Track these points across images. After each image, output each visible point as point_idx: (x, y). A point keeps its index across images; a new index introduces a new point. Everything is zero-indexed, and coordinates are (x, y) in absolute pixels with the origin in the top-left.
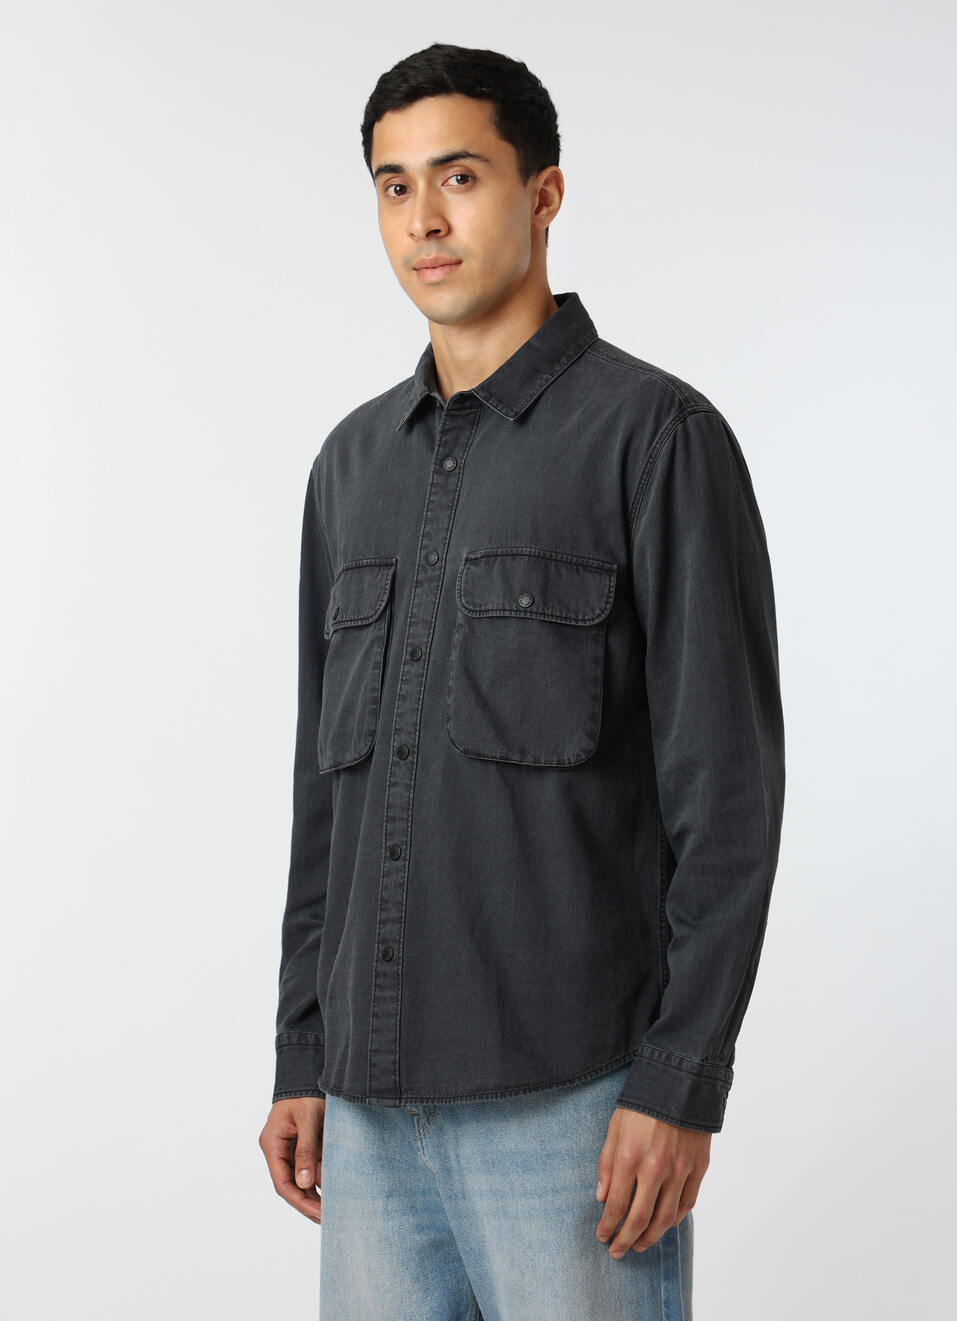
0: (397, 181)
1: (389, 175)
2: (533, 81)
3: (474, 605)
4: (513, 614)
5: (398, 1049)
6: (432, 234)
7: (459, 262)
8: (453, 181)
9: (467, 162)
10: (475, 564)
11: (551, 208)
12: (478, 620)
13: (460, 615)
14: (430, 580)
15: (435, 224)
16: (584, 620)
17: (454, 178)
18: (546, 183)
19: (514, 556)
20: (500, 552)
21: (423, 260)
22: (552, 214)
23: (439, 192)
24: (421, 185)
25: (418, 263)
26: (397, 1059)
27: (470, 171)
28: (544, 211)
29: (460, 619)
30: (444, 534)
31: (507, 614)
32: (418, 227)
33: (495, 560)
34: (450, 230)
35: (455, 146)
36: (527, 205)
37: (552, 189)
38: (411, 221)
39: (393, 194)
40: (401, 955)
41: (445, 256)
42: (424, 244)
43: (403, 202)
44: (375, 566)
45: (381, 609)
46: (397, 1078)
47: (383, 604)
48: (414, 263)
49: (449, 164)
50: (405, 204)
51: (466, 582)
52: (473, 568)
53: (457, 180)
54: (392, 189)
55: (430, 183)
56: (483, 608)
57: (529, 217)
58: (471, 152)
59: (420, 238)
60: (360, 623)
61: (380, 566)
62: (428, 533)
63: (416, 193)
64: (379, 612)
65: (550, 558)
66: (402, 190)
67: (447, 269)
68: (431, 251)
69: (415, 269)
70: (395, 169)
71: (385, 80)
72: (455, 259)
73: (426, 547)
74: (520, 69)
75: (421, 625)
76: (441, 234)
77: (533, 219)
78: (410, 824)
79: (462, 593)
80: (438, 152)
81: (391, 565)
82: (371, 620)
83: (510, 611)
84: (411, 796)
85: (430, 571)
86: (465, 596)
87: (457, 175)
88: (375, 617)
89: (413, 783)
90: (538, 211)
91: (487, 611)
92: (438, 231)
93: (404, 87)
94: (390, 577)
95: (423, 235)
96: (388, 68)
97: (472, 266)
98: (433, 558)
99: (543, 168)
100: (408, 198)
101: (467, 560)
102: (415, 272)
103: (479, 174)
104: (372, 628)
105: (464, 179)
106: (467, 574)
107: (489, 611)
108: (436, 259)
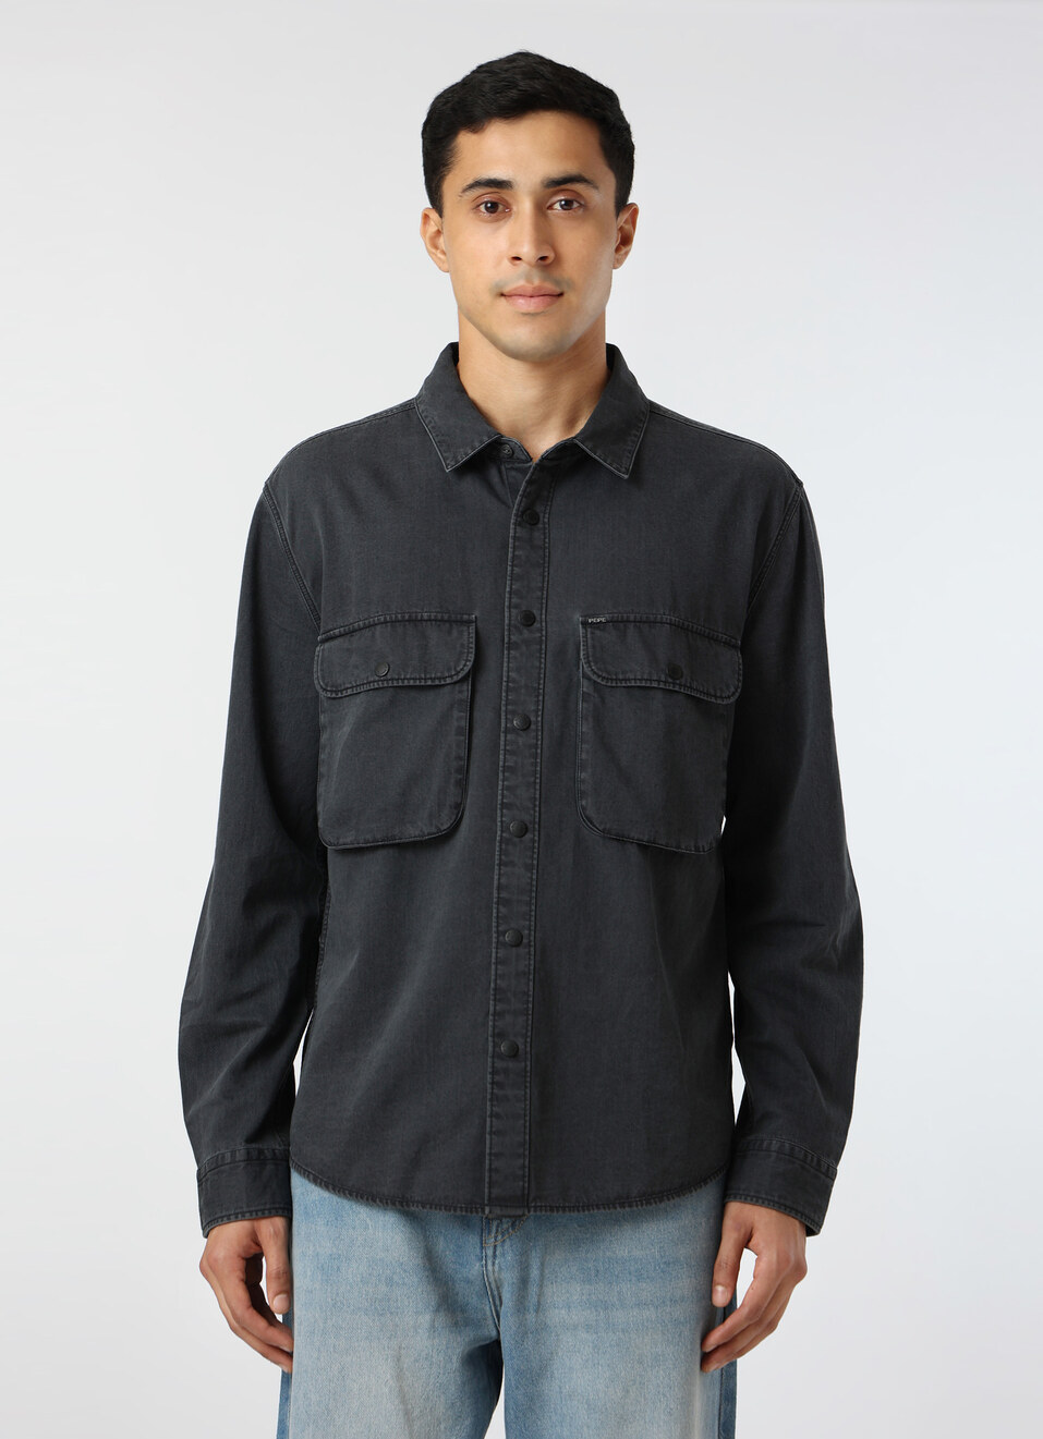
0: (492, 197)
3: (609, 673)
4: (661, 685)
5: (527, 1153)
6: (541, 261)
7: (562, 294)
8: (557, 206)
9: (579, 187)
10: (599, 628)
12: (611, 689)
13: (586, 683)
14: (528, 642)
15: (545, 250)
16: (722, 697)
17: (559, 203)
18: (626, 221)
20: (632, 618)
23: (547, 217)
24: (524, 206)
25: (515, 289)
26: (527, 1163)
27: (577, 197)
28: (622, 251)
29: (586, 687)
30: (538, 593)
31: (655, 684)
32: (526, 252)
33: (627, 626)
34: (558, 259)
39: (484, 212)
40: (528, 1049)
41: (550, 286)
43: (498, 220)
44: (443, 621)
45: (466, 669)
46: (526, 1185)
47: (469, 664)
48: (506, 290)
50: (501, 224)
51: (594, 647)
52: (598, 632)
53: (561, 206)
54: (482, 207)
56: (621, 677)
58: (579, 175)
59: (528, 263)
61: (451, 622)
62: (517, 590)
63: (517, 213)
64: (463, 673)
66: (496, 208)
67: (548, 300)
68: (533, 278)
69: (503, 295)
72: (558, 290)
73: (517, 606)
76: (549, 261)
78: (533, 908)
79: (591, 659)
81: (469, 622)
82: (449, 681)
83: (658, 681)
84: (534, 877)
85: (526, 632)
86: (596, 663)
87: (562, 200)
88: (456, 678)
89: (535, 862)
90: (618, 250)
91: (627, 680)
92: (547, 259)
94: (473, 635)
95: (534, 260)
97: (571, 300)
100: (505, 217)
101: (585, 624)
102: (505, 298)
104: (447, 690)
105: (568, 205)
106: (593, 639)
107: (629, 680)
108: (540, 288)
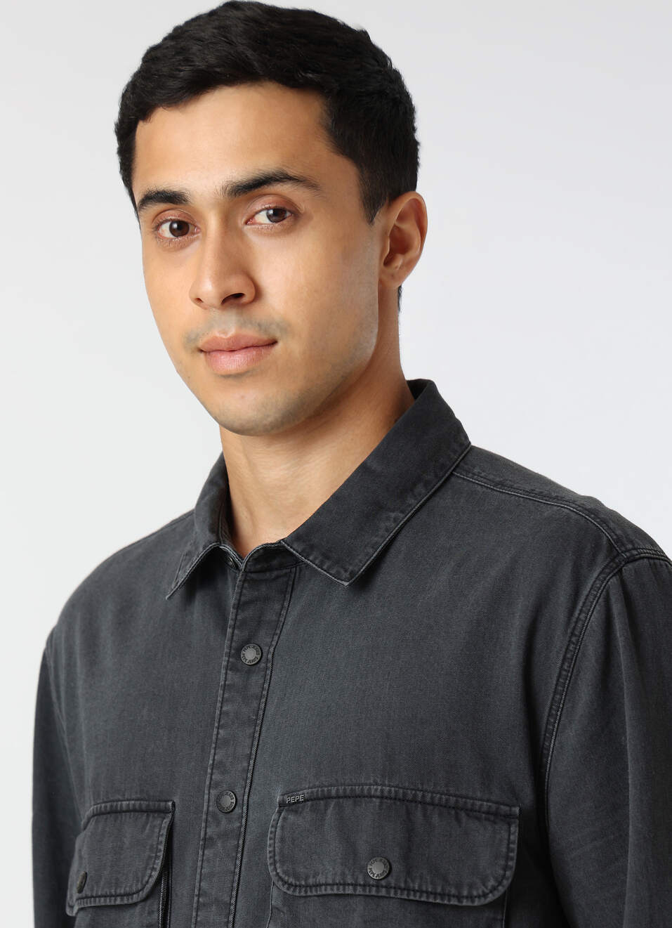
0: (173, 214)
1: (162, 206)
2: (380, 58)
3: (297, 877)
4: (359, 890)
6: (232, 300)
7: (273, 343)
8: (262, 218)
9: (285, 189)
10: (296, 812)
11: (411, 255)
12: (302, 901)
13: (274, 892)
14: (224, 835)
15: (236, 285)
16: (471, 897)
17: (264, 213)
18: (401, 218)
19: (356, 798)
20: (333, 792)
21: (215, 339)
22: (410, 265)
23: (241, 235)
24: (213, 223)
25: (208, 342)
27: (290, 202)
28: (399, 261)
29: (275, 899)
30: (245, 764)
31: (349, 890)
32: (209, 289)
33: (327, 806)
34: (258, 294)
35: (266, 163)
36: (373, 251)
37: (409, 227)
38: (198, 281)
39: (168, 234)
41: (251, 333)
42: (216, 314)
43: (183, 247)
44: (141, 811)
45: (152, 881)
47: (155, 874)
48: (200, 343)
49: (257, 191)
50: (189, 250)
51: (282, 840)
52: (291, 817)
53: (269, 217)
54: (166, 227)
55: (227, 220)
56: (311, 881)
57: (377, 271)
58: (292, 172)
59: (213, 306)
60: (118, 902)
61: (148, 811)
62: (221, 762)
63: (205, 235)
64: (149, 886)
65: (414, 800)
66: (182, 228)
67: (254, 352)
68: (228, 326)
69: (201, 351)
70: (172, 198)
71: (153, 57)
72: (265, 337)
73: (217, 785)
74: (359, 41)
75: (214, 908)
76: (245, 299)
77: (381, 272)
79: (277, 858)
80: (239, 172)
81: (165, 811)
82: (135, 898)
83: (355, 885)
85: (224, 822)
86: (283, 863)
87: (268, 209)
88: (143, 894)
90: (388, 262)
91: (318, 885)
92: (239, 296)
93: (185, 72)
94: (164, 832)
95: (217, 302)
96: (157, 39)
97: (291, 348)
98: (229, 801)
99: (395, 195)
100: (192, 241)
101: (282, 805)
102: (202, 355)
103: (304, 206)
104: (138, 909)
105: (278, 214)
106: (283, 827)
107: (321, 885)
108: (236, 338)
